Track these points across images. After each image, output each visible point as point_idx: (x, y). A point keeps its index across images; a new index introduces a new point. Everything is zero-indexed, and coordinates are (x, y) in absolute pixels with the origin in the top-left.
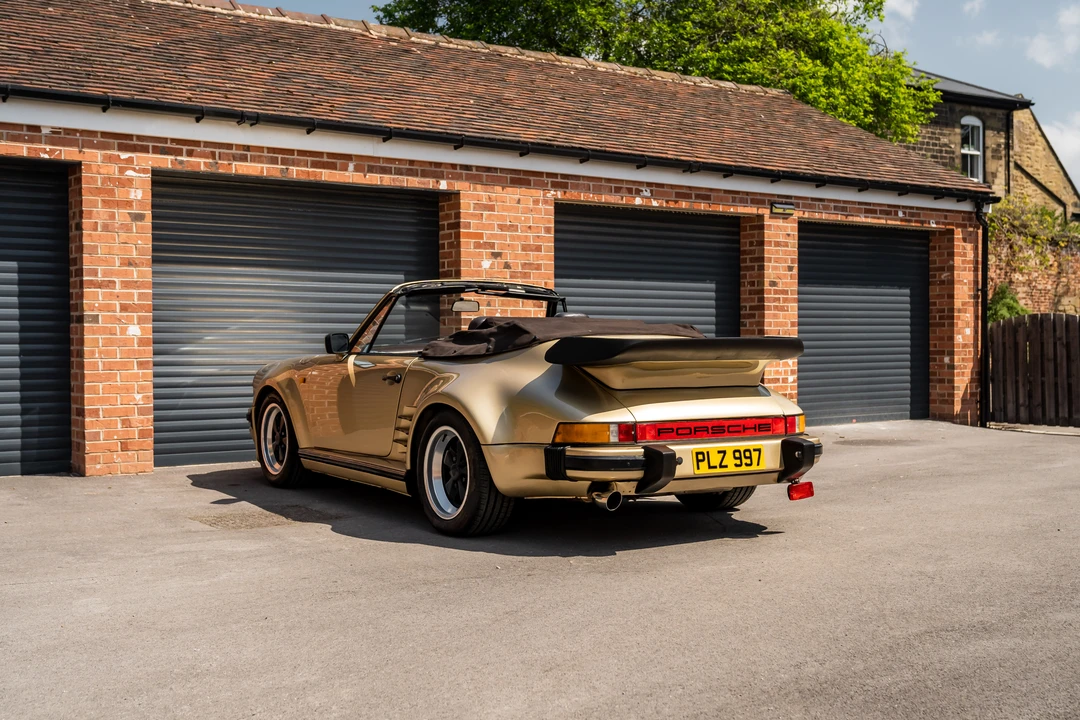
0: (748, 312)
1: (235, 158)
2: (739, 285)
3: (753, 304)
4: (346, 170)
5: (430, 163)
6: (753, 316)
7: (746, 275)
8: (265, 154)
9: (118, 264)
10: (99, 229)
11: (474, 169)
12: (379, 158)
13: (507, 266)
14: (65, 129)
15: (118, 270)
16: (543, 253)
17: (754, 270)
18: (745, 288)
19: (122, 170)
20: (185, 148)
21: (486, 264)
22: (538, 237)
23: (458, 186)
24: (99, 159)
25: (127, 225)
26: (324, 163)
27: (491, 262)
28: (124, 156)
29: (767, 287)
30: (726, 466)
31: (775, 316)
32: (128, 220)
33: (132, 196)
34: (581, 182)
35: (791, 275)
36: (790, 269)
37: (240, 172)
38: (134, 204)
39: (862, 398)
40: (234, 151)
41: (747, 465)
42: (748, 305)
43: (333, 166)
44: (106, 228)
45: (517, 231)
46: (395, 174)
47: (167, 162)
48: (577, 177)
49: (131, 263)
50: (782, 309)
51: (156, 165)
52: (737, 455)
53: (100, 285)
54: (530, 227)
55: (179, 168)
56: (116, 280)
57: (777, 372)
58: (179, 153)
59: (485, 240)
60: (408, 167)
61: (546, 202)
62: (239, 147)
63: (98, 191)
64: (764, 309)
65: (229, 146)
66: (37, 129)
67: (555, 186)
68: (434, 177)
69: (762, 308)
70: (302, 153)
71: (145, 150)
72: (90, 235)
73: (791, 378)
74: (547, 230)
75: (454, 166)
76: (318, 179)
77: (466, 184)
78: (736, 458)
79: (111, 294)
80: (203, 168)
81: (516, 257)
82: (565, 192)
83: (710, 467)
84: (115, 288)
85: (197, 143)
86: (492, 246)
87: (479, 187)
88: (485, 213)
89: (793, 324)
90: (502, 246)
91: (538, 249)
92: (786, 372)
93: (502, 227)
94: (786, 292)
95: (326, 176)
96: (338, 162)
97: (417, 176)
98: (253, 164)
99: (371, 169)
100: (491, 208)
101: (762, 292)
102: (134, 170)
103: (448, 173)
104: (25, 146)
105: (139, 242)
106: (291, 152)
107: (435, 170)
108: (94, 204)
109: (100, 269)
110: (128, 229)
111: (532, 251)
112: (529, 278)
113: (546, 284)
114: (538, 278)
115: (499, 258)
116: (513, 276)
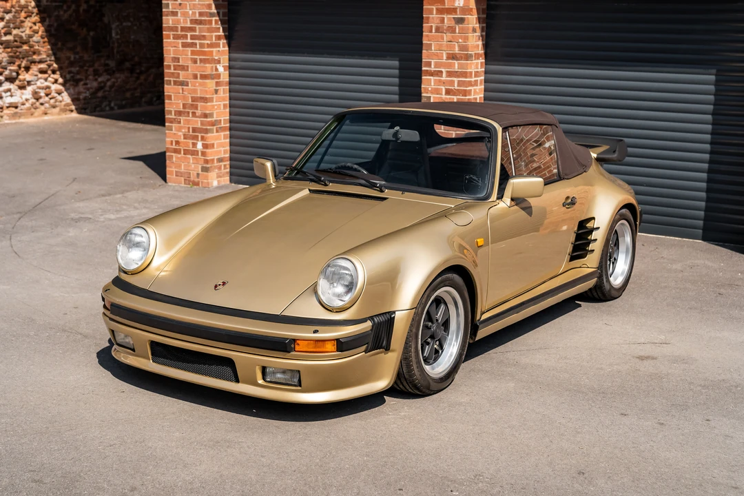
9: (445, 58)
10: (434, 31)
15: (445, 63)
25: (452, 27)
32: (453, 23)
33: (456, 5)
38: (458, 10)
44: (438, 30)
49: (452, 57)
53: (432, 74)
56: (443, 70)
72: (427, 36)
79: (440, 81)
84: (442, 77)
105: (460, 40)
108: (431, 12)
109: (433, 62)
110: (454, 31)
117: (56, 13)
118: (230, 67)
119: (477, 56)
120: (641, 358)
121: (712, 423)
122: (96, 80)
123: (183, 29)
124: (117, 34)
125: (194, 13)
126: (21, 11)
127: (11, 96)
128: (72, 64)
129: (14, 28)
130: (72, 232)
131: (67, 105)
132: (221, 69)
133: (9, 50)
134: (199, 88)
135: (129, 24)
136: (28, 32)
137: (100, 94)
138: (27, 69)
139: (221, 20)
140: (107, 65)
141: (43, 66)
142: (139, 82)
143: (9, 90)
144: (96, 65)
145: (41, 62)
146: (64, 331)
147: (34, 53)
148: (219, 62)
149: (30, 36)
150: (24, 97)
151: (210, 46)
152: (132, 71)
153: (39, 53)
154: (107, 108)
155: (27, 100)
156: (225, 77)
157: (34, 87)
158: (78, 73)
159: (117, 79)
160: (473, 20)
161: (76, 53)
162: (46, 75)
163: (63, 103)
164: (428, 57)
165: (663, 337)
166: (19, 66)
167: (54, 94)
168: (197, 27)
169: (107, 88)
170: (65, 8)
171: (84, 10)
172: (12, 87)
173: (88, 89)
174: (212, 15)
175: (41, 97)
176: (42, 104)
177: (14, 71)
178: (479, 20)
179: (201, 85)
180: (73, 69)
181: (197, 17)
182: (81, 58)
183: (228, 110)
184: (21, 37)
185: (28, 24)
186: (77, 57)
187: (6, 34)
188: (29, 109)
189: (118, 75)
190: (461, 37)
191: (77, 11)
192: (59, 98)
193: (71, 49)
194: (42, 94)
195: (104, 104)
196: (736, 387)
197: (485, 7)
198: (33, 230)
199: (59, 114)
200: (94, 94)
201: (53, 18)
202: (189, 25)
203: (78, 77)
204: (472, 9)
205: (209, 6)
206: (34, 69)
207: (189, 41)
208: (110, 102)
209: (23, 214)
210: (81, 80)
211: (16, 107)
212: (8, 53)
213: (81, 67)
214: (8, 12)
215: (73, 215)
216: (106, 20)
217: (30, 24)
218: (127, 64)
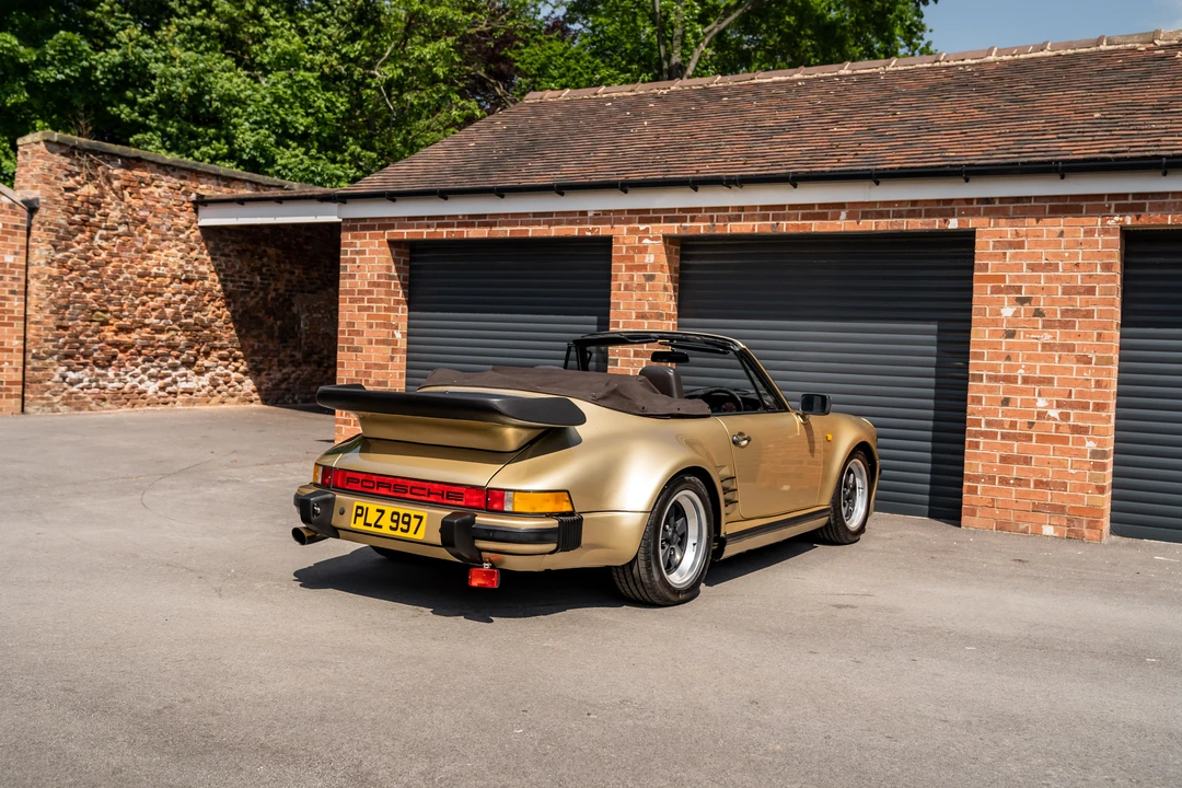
1: (731, 219)
4: (838, 218)
5: (938, 201)
8: (758, 212)
9: (634, 317)
10: (622, 289)
11: (997, 202)
12: (876, 202)
13: (1038, 313)
14: (603, 211)
15: (634, 323)
16: (1097, 296)
19: (640, 239)
20: (689, 215)
21: (1008, 312)
22: (1090, 276)
23: (971, 223)
24: (625, 231)
25: (641, 285)
26: (814, 214)
27: (1015, 309)
28: (642, 227)
30: (380, 527)
32: (643, 281)
33: (647, 261)
34: (1170, 200)
37: (734, 231)
38: (648, 267)
40: (730, 213)
41: (402, 530)
43: (823, 217)
44: (626, 287)
45: (1057, 270)
46: (893, 217)
47: (674, 229)
48: (1164, 195)
49: (642, 316)
51: (666, 233)
52: (395, 517)
54: (1077, 265)
55: (683, 233)
56: (632, 330)
58: (683, 220)
59: (1007, 283)
60: (909, 208)
61: (1105, 231)
62: (734, 208)
63: (623, 258)
65: (726, 209)
66: (584, 213)
67: (1122, 210)
68: (941, 216)
70: (793, 207)
71: (658, 220)
72: (615, 294)
74: (1107, 267)
75: (969, 201)
76: (807, 231)
77: (986, 220)
78: (392, 520)
80: (702, 231)
81: (1053, 302)
82: (1138, 217)
83: (366, 524)
85: (698, 210)
86: (1019, 290)
87: (1002, 221)
88: (1009, 252)
90: (1031, 290)
91: (1091, 291)
93: (1032, 267)
95: (815, 226)
96: (830, 211)
97: (920, 216)
98: (746, 223)
99: (866, 216)
100: (1020, 245)
102: (649, 238)
103: (960, 210)
104: (577, 227)
105: (650, 299)
106: (782, 207)
107: (945, 208)
108: (620, 269)
109: (621, 321)
110: (643, 288)
111: (1080, 294)
112: (1073, 327)
113: (1099, 335)
114: (1087, 328)
115: (1027, 304)
116: (1048, 325)
117: (242, 299)
118: (409, 335)
119: (669, 317)
120: (839, 607)
121: (919, 663)
122: (280, 370)
123: (360, 292)
124: (306, 325)
125: (372, 276)
126: (205, 294)
127: (187, 381)
128: (255, 352)
129: (196, 311)
130: (214, 490)
131: (248, 395)
132: (398, 335)
133: (189, 333)
134: (373, 355)
135: (320, 316)
136: (209, 316)
137: (283, 386)
138: (207, 355)
139: (402, 284)
140: (293, 356)
141: (224, 352)
142: (325, 376)
143: (185, 375)
144: (282, 356)
145: (221, 348)
146: (168, 565)
147: (215, 339)
148: (397, 328)
149: (212, 321)
150: (201, 383)
151: (386, 309)
152: (320, 364)
153: (221, 340)
154: (290, 401)
155: (203, 387)
156: (402, 343)
157: (213, 373)
158: (261, 362)
159: (303, 371)
160: (664, 277)
161: (259, 342)
162: (227, 363)
163: (243, 393)
164: (616, 316)
165: (865, 590)
166: (198, 351)
167: (233, 382)
168: (375, 289)
169: (291, 381)
170: (252, 294)
171: (272, 299)
172: (190, 372)
173: (271, 380)
174: (391, 278)
175: (219, 385)
176: (219, 392)
177: (191, 355)
178: (672, 279)
179: (376, 351)
180: (256, 358)
181: (376, 279)
182: (266, 347)
183: (404, 380)
184: (203, 321)
185: (211, 308)
186: (261, 345)
187: (186, 316)
188: (204, 396)
189: (304, 368)
190: (651, 295)
191: (264, 299)
192: (239, 387)
193: (254, 337)
194: (221, 382)
195: (287, 396)
196: (949, 633)
197: (678, 266)
198: (172, 487)
199: (237, 403)
200: (276, 386)
201: (238, 305)
202: (366, 288)
203: (261, 366)
204: (662, 266)
205: (389, 268)
206: (215, 355)
207: (366, 304)
208: (293, 395)
209: (164, 476)
210: (264, 370)
211: (191, 394)
212: (186, 336)
213: (266, 356)
214: (190, 294)
215: (220, 478)
216: (295, 309)
217: (213, 309)
218: (315, 357)
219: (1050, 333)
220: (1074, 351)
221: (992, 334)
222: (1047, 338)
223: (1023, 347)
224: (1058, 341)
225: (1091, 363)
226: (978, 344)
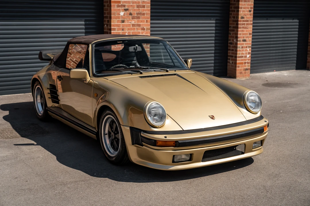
0: (232, 29)
2: (229, 18)
3: (234, 26)
6: (234, 31)
7: (231, 13)
13: (131, 14)
16: (146, 8)
17: (235, 12)
18: (231, 19)
21: (122, 14)
22: (144, 2)
27: (124, 13)
29: (240, 19)
31: (243, 31)
35: (250, 14)
36: (250, 11)
39: (278, 61)
42: (232, 26)
50: (246, 28)
57: (243, 54)
59: (121, 4)
64: (238, 28)
69: (237, 28)
73: (248, 56)
81: (134, 10)
86: (124, 6)
89: (250, 34)
90: (129, 6)
91: (144, 7)
92: (246, 53)
94: (247, 21)
101: (238, 21)
111: (141, 7)
112: (140, 18)
113: (147, 21)
114: (144, 19)
115: (127, 11)
116: (133, 18)
219: (134, 21)
220: (140, 26)
221: (118, 21)
222: (133, 22)
223: (127, 26)
224: (136, 23)
225: (145, 30)
226: (114, 26)
